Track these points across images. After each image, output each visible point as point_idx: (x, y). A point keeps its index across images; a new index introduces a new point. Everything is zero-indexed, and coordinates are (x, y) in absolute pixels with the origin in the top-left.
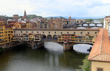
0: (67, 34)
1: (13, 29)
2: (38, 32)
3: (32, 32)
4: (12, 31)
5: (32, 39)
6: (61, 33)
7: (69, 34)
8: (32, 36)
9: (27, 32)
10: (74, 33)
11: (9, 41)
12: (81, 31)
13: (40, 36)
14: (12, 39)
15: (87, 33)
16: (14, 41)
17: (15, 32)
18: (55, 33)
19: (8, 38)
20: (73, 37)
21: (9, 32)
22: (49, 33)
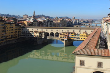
0: (67, 31)
1: (21, 27)
2: (42, 30)
3: (37, 30)
4: (21, 28)
5: (37, 36)
6: (62, 31)
7: (69, 32)
8: (37, 33)
9: (33, 30)
10: (74, 31)
11: (18, 37)
12: (80, 30)
13: (43, 33)
14: (21, 35)
15: (85, 32)
16: (22, 37)
17: (23, 29)
18: (57, 30)
19: (17, 34)
20: (72, 34)
21: (18, 29)
22: (52, 30)
